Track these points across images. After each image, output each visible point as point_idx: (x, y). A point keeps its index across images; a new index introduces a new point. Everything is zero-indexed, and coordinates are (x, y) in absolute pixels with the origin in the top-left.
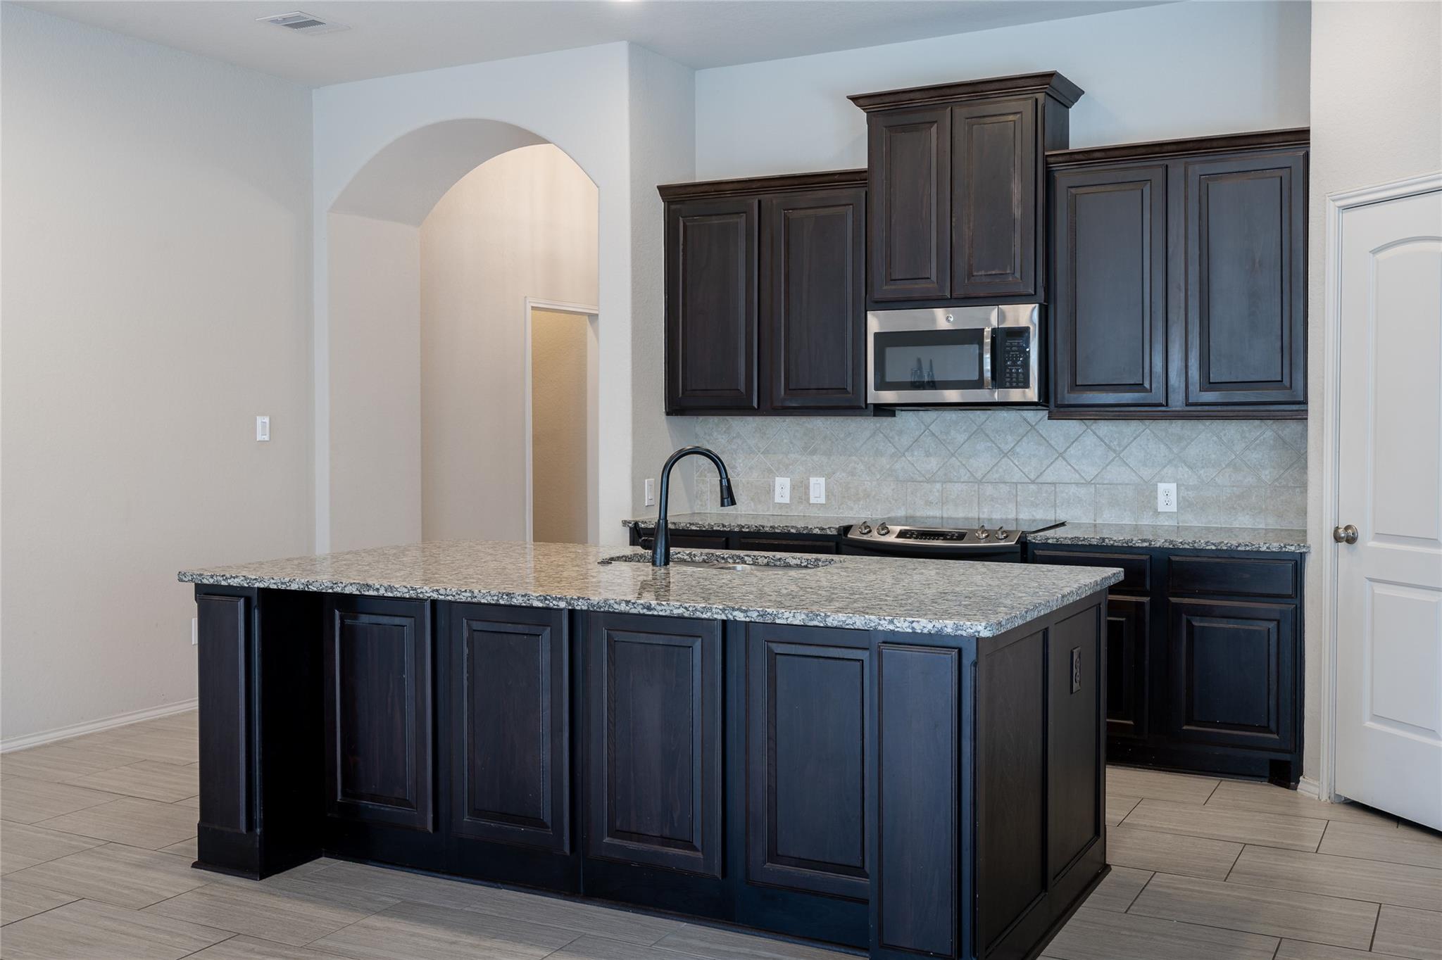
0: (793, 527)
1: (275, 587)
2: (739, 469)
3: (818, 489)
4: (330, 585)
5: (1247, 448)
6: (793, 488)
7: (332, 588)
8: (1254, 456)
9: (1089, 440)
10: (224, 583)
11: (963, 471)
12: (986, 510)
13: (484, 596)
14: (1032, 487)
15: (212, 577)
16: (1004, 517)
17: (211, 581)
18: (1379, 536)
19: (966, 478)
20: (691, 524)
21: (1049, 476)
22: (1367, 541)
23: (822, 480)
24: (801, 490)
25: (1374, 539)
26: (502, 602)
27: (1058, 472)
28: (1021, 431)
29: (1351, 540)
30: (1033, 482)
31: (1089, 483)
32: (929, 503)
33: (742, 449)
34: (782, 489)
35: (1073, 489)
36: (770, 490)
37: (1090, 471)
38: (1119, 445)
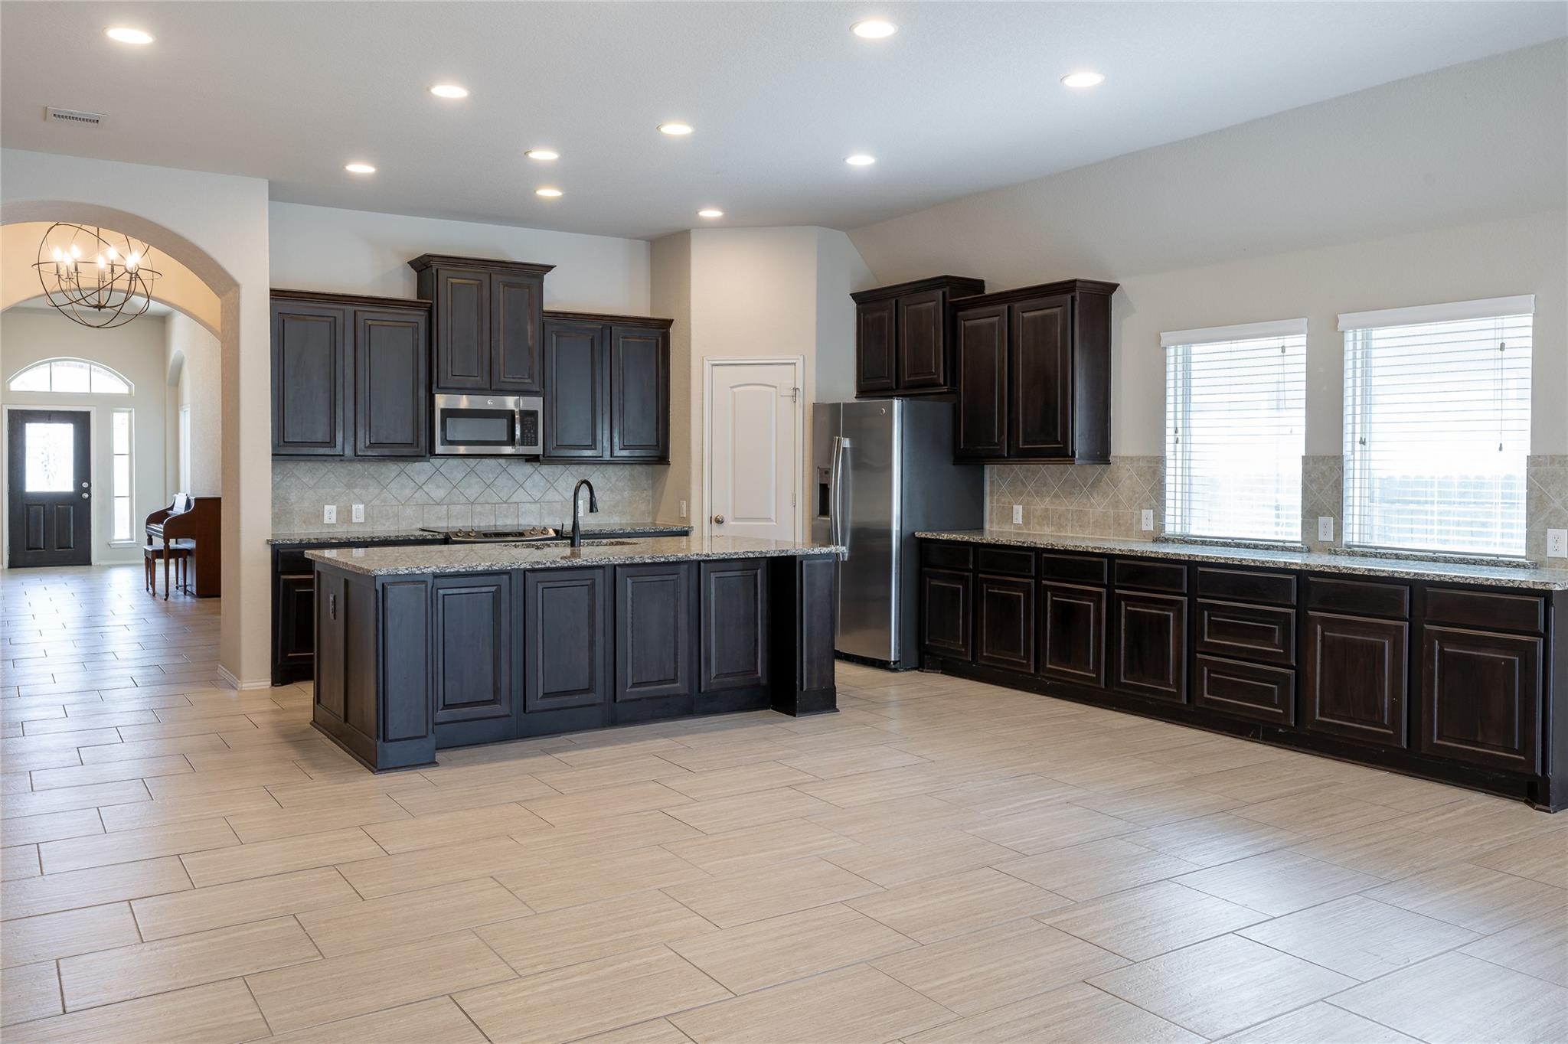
0: (412, 536)
1: (464, 570)
2: (292, 500)
3: (358, 511)
4: (508, 564)
5: (617, 480)
6: (338, 513)
7: (510, 566)
8: (621, 484)
9: (537, 477)
10: (417, 572)
11: (461, 497)
12: (476, 521)
13: (616, 560)
14: (505, 505)
15: (407, 569)
16: (488, 524)
17: (406, 572)
18: (736, 519)
19: (463, 502)
20: (331, 539)
21: (514, 499)
22: (729, 522)
23: (362, 506)
24: (345, 514)
25: (733, 521)
26: (627, 562)
27: (520, 496)
28: (498, 471)
29: (722, 522)
30: (505, 502)
31: (536, 502)
32: (439, 518)
33: (296, 486)
34: (330, 513)
35: (528, 506)
36: (320, 515)
37: (537, 495)
38: (553, 479)
